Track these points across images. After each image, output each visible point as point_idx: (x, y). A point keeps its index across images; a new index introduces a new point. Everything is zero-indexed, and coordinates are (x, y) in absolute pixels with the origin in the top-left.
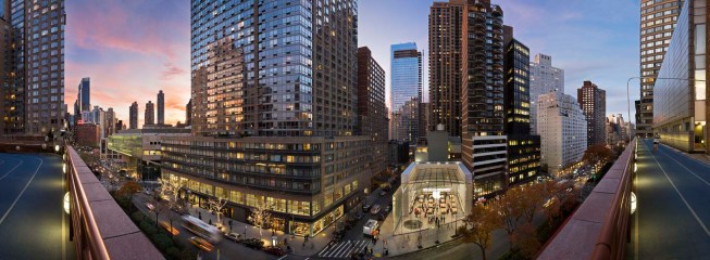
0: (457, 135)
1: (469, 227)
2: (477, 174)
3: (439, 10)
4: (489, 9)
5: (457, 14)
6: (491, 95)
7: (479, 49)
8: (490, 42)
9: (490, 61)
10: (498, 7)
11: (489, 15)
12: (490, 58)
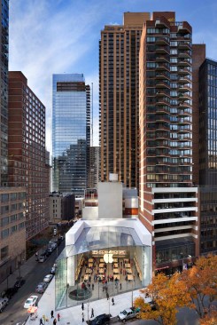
0: (133, 186)
1: (148, 300)
2: (157, 235)
3: (111, 35)
4: (173, 29)
5: (133, 40)
6: (175, 135)
7: (161, 80)
8: (175, 69)
9: (174, 94)
10: (186, 24)
11: (174, 36)
12: (174, 89)
